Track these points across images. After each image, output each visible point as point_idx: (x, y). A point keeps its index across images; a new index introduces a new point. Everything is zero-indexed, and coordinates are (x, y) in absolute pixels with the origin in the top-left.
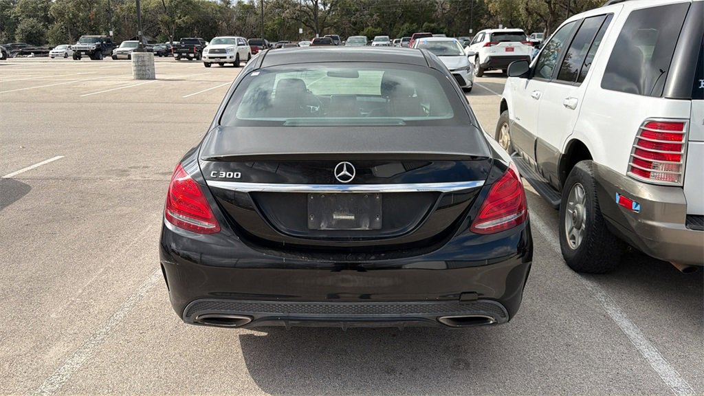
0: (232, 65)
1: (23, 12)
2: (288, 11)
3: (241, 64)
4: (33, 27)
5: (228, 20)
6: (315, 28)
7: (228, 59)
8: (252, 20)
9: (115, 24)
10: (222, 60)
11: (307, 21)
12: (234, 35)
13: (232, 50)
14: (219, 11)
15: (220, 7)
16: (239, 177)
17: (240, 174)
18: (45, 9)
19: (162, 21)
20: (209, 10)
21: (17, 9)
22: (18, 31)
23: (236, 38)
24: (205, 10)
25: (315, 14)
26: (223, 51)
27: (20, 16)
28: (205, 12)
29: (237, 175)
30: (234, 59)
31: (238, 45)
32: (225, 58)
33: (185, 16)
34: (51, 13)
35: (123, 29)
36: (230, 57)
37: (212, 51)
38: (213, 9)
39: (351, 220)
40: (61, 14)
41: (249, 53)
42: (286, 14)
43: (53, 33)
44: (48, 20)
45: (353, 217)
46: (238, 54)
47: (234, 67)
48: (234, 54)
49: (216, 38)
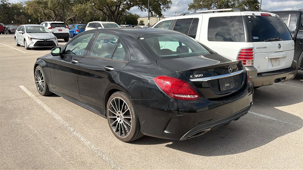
16: (202, 76)
17: (202, 75)
29: (201, 75)
45: (229, 85)
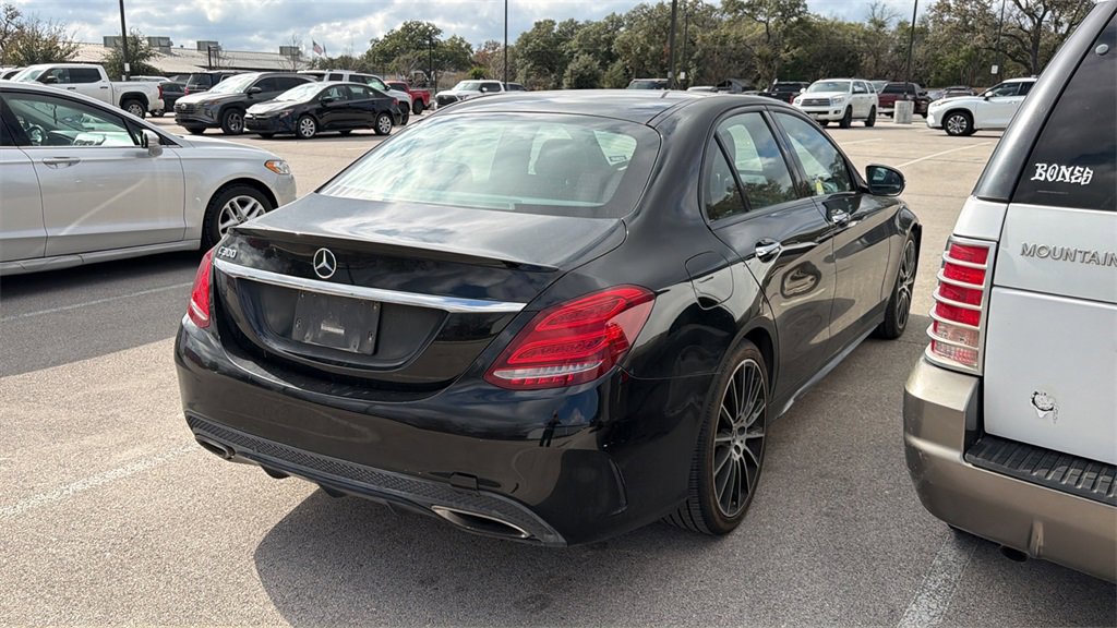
0: (837, 124)
1: (581, 46)
2: (981, 35)
3: (853, 124)
4: (586, 67)
5: (877, 53)
6: (1032, 66)
7: (831, 116)
8: (919, 51)
9: (698, 62)
10: (821, 117)
11: (1018, 52)
12: (850, 77)
13: (840, 101)
14: (864, 38)
15: (866, 32)
16: (234, 256)
17: (235, 252)
18: (609, 42)
19: (759, 57)
20: (848, 38)
21: (574, 43)
22: (567, 73)
23: (852, 81)
24: (840, 38)
25: (1036, 40)
26: (825, 102)
27: (576, 52)
28: (839, 41)
30: (841, 115)
31: (854, 92)
32: (827, 113)
33: (795, 48)
34: (615, 47)
35: (708, 69)
36: (836, 112)
37: (807, 103)
38: (853, 36)
39: (340, 334)
40: (627, 48)
41: (874, 106)
42: (978, 40)
43: (611, 77)
44: (611, 57)
45: (342, 332)
46: (850, 107)
47: (841, 127)
48: (842, 108)
49: (821, 81)
